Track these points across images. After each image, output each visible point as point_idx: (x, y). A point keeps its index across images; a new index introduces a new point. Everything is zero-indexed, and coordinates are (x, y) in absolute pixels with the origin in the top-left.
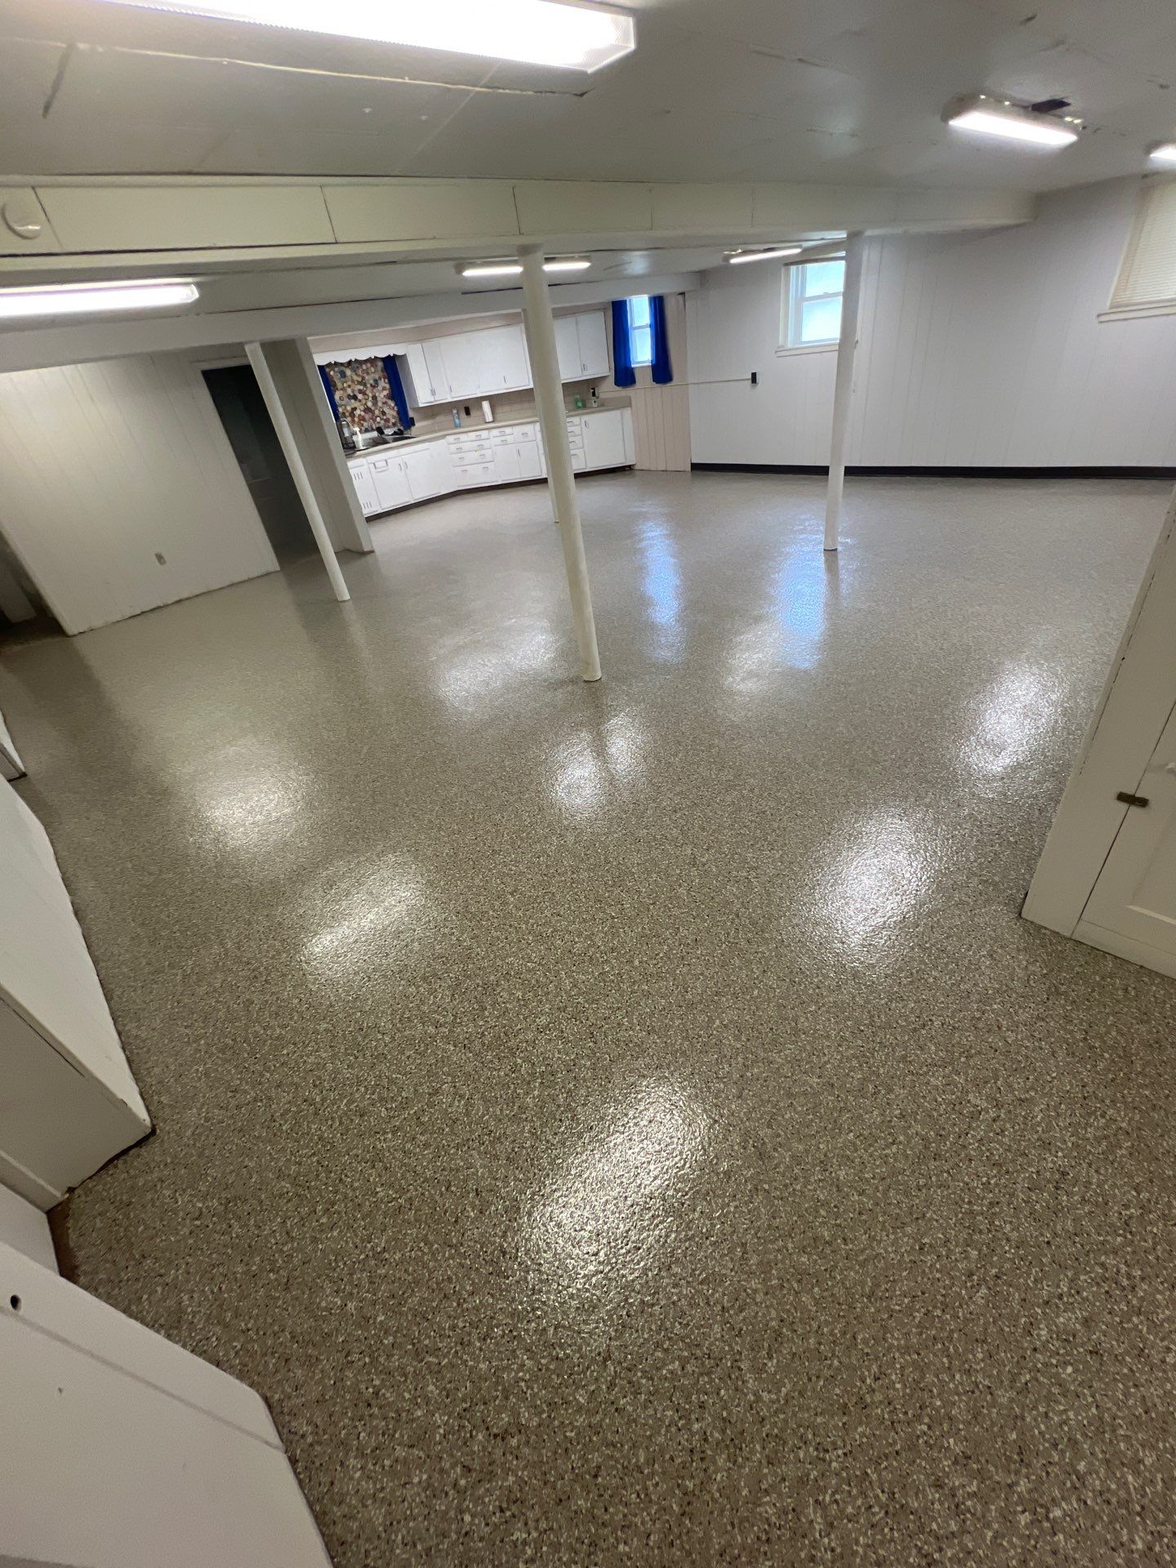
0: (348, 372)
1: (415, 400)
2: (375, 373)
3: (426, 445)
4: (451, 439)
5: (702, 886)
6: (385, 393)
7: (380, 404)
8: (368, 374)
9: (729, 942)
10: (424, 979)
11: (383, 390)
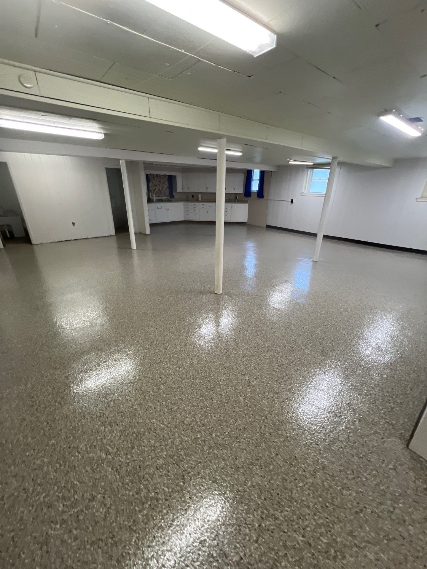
0: (156, 178)
1: (176, 189)
2: (165, 179)
4: (185, 204)
5: (251, 398)
7: (164, 189)
8: (162, 179)
9: (261, 432)
10: (110, 424)
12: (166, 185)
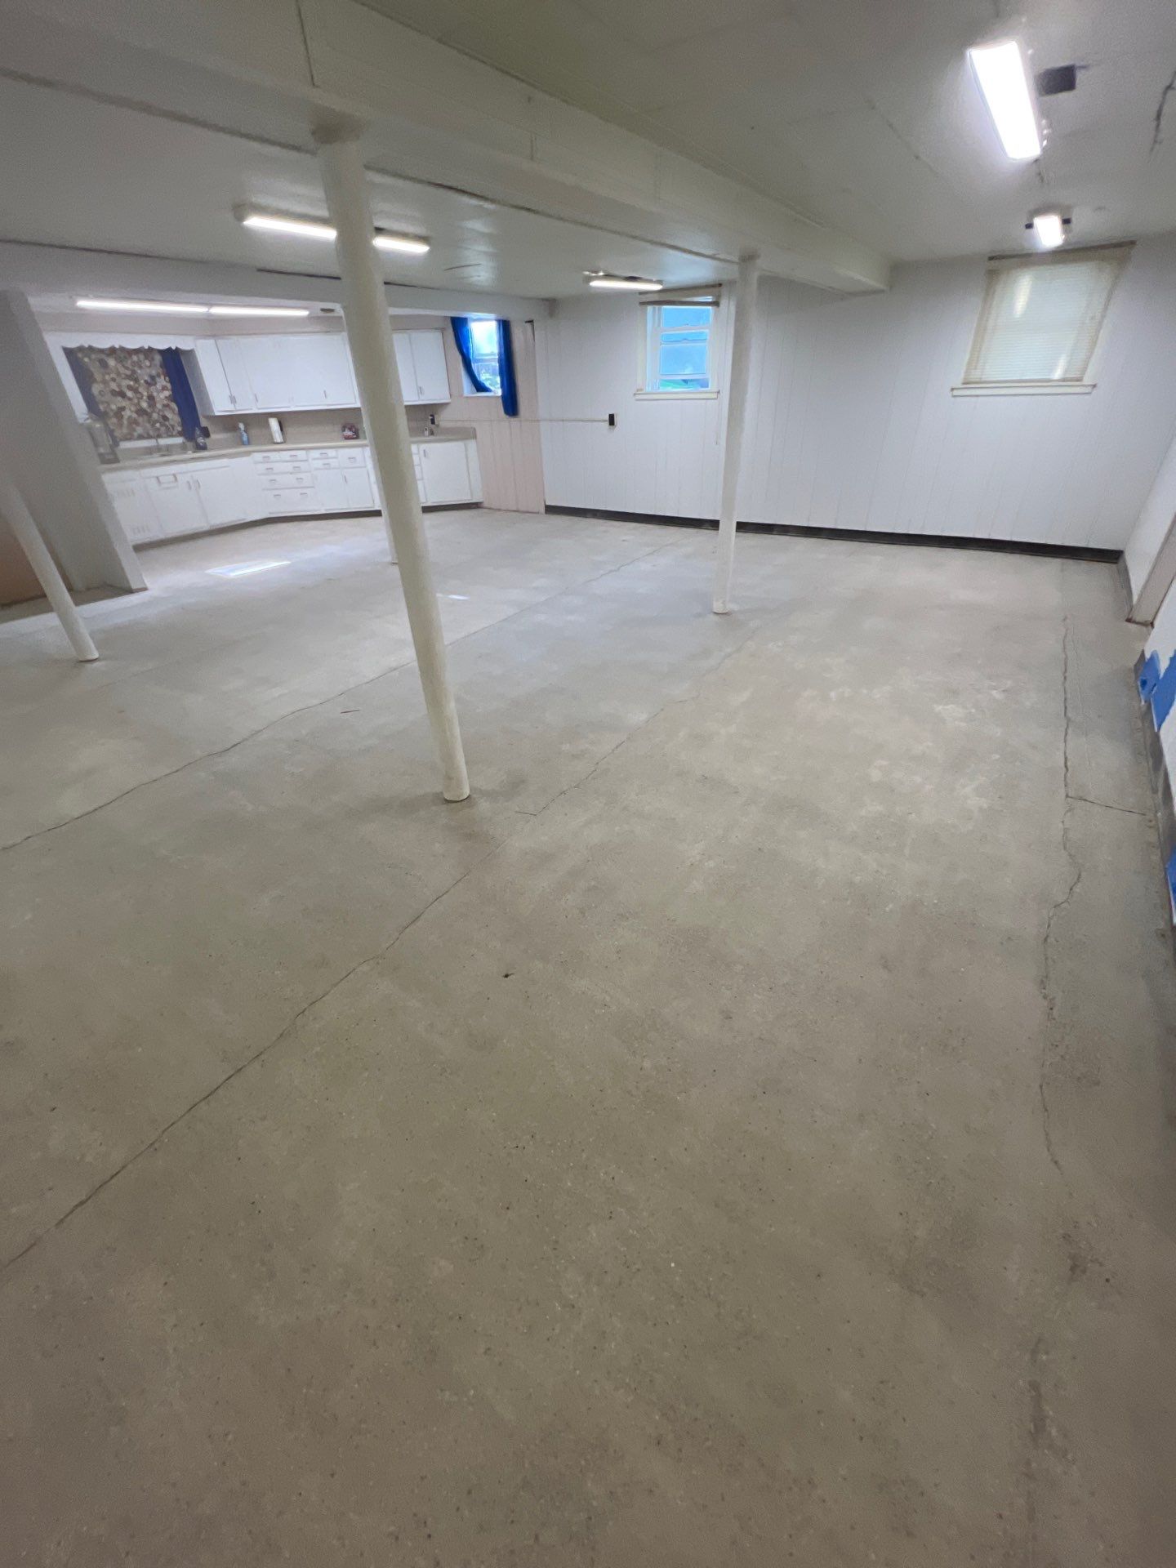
0: (112, 362)
1: (208, 405)
2: (153, 367)
3: (225, 461)
4: (258, 456)
6: (167, 393)
7: (159, 406)
8: (140, 367)
11: (163, 391)
12: (164, 388)
